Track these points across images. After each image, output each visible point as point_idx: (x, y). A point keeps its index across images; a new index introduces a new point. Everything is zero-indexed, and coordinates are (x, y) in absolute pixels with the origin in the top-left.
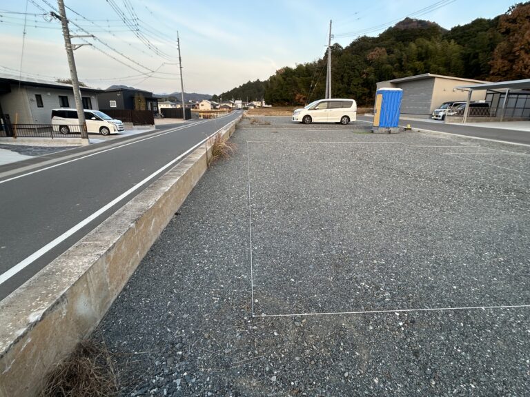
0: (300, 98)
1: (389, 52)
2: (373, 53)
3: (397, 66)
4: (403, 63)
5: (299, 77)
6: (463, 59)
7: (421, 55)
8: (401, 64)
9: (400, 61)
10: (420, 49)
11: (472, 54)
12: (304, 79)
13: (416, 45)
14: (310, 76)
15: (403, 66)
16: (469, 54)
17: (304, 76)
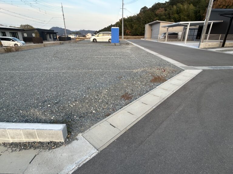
0: (128, 32)
1: (166, 10)
2: (158, 11)
3: (168, 17)
4: (170, 15)
5: (127, 22)
6: (194, 13)
7: (178, 11)
8: (169, 16)
9: (169, 14)
10: (178, 8)
11: (198, 11)
12: (129, 23)
13: (176, 6)
14: (132, 22)
15: (170, 17)
16: (197, 11)
17: (130, 22)
